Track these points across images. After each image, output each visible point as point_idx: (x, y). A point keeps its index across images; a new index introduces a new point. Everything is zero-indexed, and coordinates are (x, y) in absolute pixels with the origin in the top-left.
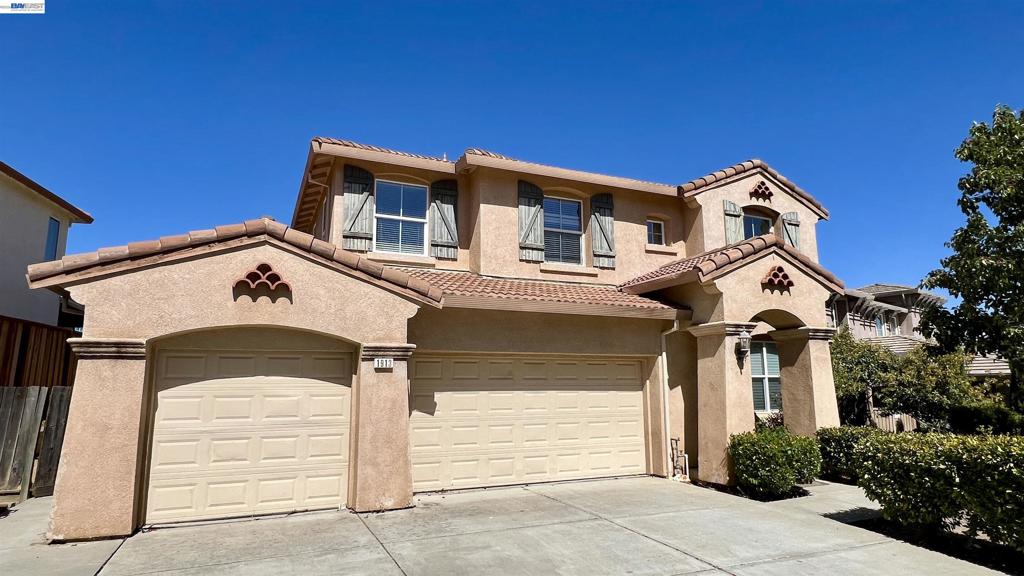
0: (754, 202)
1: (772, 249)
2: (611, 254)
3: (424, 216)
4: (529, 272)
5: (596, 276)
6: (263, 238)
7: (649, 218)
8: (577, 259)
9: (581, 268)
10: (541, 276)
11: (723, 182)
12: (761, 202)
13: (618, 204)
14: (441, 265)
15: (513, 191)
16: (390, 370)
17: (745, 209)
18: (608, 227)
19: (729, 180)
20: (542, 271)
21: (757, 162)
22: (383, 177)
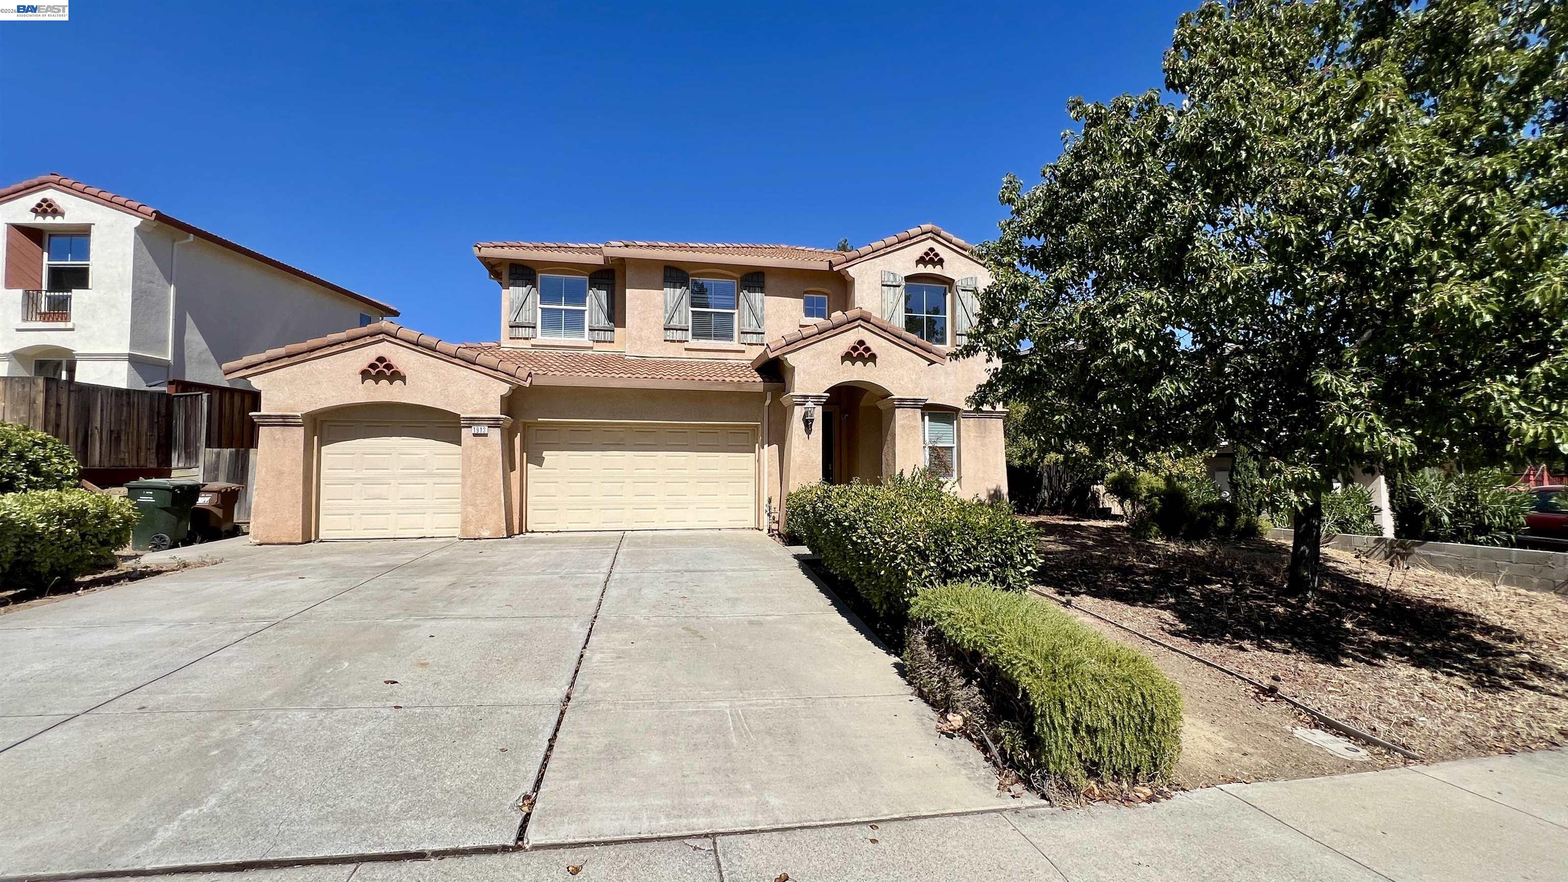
0: (921, 269)
1: (857, 323)
2: (759, 330)
3: (584, 304)
4: (675, 351)
5: (743, 352)
6: (381, 336)
7: (806, 292)
8: (730, 337)
9: (734, 345)
10: (685, 354)
11: (882, 252)
12: (930, 269)
13: (770, 282)
14: (599, 347)
15: (660, 276)
16: (486, 435)
17: (908, 279)
18: (759, 305)
19: (889, 249)
20: (686, 349)
21: (926, 227)
22: (546, 272)
